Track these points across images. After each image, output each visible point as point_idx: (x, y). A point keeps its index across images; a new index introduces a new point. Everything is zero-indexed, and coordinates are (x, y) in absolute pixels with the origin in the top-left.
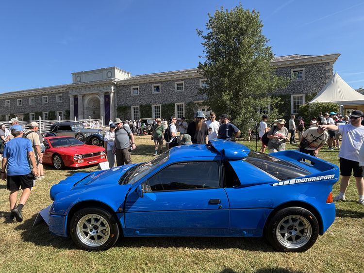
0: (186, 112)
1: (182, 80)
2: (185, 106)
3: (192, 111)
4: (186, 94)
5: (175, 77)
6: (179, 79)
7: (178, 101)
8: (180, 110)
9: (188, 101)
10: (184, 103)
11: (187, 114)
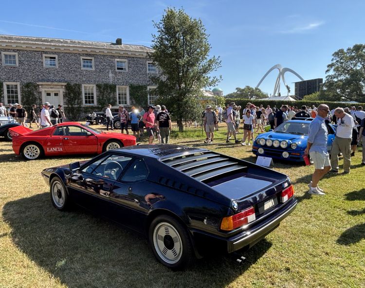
0: (22, 95)
1: (14, 51)
2: (22, 88)
3: (34, 95)
4: (21, 71)
5: (14, 46)
6: (11, 48)
7: (9, 80)
8: (12, 93)
9: (25, 82)
10: (18, 84)
11: (25, 99)
